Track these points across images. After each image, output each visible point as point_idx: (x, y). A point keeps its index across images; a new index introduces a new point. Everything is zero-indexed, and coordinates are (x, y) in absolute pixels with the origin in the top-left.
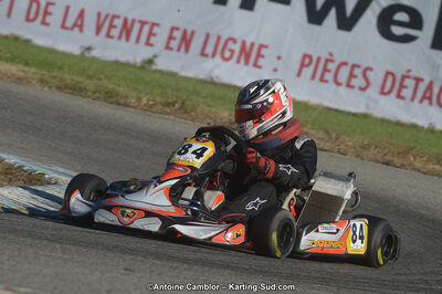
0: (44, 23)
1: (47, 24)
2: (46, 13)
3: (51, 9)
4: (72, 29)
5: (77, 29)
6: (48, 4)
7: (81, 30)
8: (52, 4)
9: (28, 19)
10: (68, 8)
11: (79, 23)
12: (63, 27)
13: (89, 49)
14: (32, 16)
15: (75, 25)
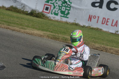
0: (106, 24)
1: (108, 25)
2: (107, 22)
3: (108, 20)
4: (114, 26)
5: (115, 26)
6: (108, 19)
7: (117, 26)
8: (109, 19)
9: (102, 23)
10: (113, 20)
11: (116, 24)
12: (112, 25)
13: (117, 31)
14: (103, 22)
15: (115, 25)
